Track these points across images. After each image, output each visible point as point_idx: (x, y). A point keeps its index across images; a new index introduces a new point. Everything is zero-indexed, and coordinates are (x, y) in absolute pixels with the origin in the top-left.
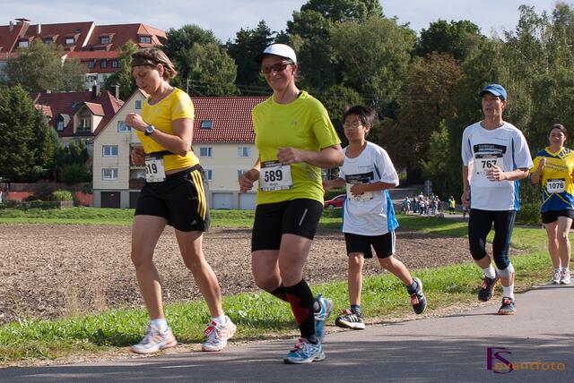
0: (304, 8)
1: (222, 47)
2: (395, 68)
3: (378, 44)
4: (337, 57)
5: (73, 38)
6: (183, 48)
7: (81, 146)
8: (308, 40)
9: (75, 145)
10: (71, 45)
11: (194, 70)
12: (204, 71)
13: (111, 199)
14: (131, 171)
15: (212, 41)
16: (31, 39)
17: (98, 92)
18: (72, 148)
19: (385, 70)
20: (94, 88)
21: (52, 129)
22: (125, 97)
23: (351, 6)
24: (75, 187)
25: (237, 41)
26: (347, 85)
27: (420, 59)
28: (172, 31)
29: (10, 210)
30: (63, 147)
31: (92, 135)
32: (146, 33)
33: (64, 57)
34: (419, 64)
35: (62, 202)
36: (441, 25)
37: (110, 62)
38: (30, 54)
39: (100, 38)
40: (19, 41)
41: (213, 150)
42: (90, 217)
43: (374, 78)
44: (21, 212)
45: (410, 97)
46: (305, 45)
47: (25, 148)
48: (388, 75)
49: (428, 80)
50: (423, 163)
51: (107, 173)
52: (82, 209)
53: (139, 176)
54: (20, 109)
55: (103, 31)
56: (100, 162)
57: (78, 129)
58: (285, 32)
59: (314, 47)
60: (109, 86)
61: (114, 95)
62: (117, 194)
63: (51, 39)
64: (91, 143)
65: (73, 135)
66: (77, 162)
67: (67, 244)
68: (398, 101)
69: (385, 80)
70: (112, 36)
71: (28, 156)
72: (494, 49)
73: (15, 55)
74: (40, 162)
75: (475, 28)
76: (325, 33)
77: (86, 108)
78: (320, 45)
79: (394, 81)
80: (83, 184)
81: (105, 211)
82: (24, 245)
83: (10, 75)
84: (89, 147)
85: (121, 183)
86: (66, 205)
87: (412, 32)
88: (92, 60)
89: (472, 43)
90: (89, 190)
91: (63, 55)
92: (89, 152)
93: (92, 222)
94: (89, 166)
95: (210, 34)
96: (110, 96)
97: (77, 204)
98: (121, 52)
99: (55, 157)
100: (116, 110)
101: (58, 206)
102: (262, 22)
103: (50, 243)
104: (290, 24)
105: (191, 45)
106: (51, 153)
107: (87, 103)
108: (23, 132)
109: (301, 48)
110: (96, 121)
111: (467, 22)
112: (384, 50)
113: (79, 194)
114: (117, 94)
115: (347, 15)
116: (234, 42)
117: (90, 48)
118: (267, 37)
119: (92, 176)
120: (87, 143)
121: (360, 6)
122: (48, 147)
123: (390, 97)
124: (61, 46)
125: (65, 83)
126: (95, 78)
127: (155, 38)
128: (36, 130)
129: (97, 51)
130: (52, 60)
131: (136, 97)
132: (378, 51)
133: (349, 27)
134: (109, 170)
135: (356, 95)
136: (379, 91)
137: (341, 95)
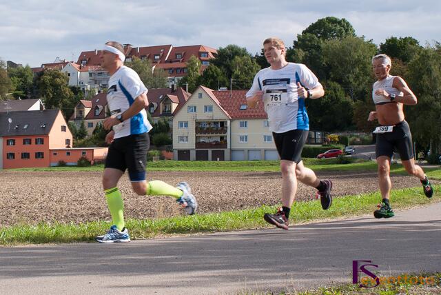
0: (304, 32)
1: (252, 58)
2: (364, 69)
3: (352, 53)
4: (326, 63)
5: (159, 55)
6: (228, 60)
7: (165, 122)
8: (307, 52)
9: (162, 121)
10: (157, 59)
11: (235, 73)
12: (242, 73)
13: (184, 155)
14: (196, 137)
15: (246, 54)
16: (133, 56)
17: (175, 88)
18: (159, 123)
19: (357, 70)
20: (173, 86)
22: (192, 91)
23: (335, 30)
24: (161, 148)
25: (262, 54)
26: (333, 80)
28: (221, 49)
31: (172, 115)
32: (204, 51)
33: (154, 67)
35: (154, 157)
36: (393, 40)
37: (182, 70)
39: (176, 55)
41: (248, 124)
42: (171, 166)
43: (350, 75)
46: (306, 56)
48: (359, 73)
51: (181, 138)
52: (166, 161)
53: (202, 140)
55: (177, 50)
56: (177, 132)
57: (163, 111)
58: (292, 48)
59: (312, 56)
60: (182, 84)
61: (185, 89)
62: (188, 152)
63: (145, 56)
64: (172, 120)
65: (160, 116)
66: (162, 132)
69: (357, 77)
70: (183, 53)
72: (429, 54)
75: (416, 42)
76: (319, 47)
77: (168, 99)
78: (315, 55)
79: (363, 76)
80: (166, 146)
81: (181, 162)
84: (170, 123)
85: (190, 145)
86: (157, 160)
87: (374, 45)
88: (171, 69)
89: (414, 51)
90: (170, 149)
91: (153, 65)
92: (170, 126)
93: (173, 169)
94: (169, 135)
95: (245, 50)
96: (183, 91)
97: (162, 158)
98: (187, 63)
100: (186, 98)
101: (151, 160)
104: (295, 42)
105: (231, 58)
107: (169, 96)
110: (174, 106)
111: (410, 38)
112: (357, 57)
113: (164, 152)
114: (187, 89)
115: (332, 36)
116: (260, 55)
117: (170, 61)
119: (172, 141)
120: (169, 120)
121: (340, 30)
123: (361, 87)
124: (151, 60)
125: (154, 83)
126: (173, 80)
127: (210, 54)
129: (174, 63)
130: (146, 69)
131: (199, 91)
132: (353, 58)
133: (333, 43)
134: (183, 137)
135: (338, 86)
136: (354, 83)
137: (329, 87)
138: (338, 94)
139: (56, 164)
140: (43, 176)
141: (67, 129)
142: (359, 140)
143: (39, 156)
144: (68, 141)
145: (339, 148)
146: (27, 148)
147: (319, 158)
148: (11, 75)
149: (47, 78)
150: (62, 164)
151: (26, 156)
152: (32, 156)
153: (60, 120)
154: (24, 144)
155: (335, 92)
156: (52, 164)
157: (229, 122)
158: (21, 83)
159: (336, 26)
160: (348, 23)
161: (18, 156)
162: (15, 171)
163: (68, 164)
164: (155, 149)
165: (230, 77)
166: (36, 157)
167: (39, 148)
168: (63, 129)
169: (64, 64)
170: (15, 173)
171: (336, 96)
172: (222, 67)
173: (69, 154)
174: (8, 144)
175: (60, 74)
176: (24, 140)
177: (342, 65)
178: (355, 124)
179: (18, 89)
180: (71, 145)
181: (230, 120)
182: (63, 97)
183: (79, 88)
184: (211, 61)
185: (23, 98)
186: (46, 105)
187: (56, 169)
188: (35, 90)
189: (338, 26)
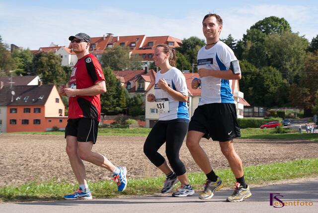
0: (252, 28)
2: (298, 58)
3: (289, 45)
5: (135, 43)
6: (190, 48)
7: (139, 97)
8: (254, 43)
9: (137, 97)
10: (135, 46)
16: (114, 44)
17: (148, 70)
18: (135, 98)
19: (293, 59)
20: (146, 68)
21: (125, 89)
23: (276, 27)
24: (136, 117)
26: (274, 66)
27: (311, 53)
28: (185, 40)
29: (104, 129)
30: (131, 98)
31: (145, 92)
32: (171, 41)
33: (131, 53)
34: (310, 56)
35: (130, 125)
38: (114, 51)
39: (149, 43)
40: (108, 44)
42: (144, 133)
43: (287, 63)
44: (110, 130)
45: (306, 73)
47: (112, 98)
48: (294, 61)
49: (315, 64)
50: (313, 106)
51: (153, 111)
54: (109, 79)
55: (150, 40)
56: (149, 105)
57: (138, 88)
58: (242, 40)
59: (257, 47)
60: (153, 67)
61: (156, 71)
63: (124, 44)
65: (135, 92)
67: (134, 146)
68: (300, 75)
69: (292, 65)
70: (155, 42)
71: (113, 102)
73: (106, 52)
74: (119, 105)
76: (262, 41)
77: (142, 78)
78: (260, 46)
79: (297, 64)
80: (140, 116)
82: (112, 146)
83: (103, 62)
84: (143, 98)
86: (133, 127)
87: (306, 39)
88: (144, 54)
90: (143, 119)
91: (130, 51)
92: (143, 101)
94: (143, 107)
96: (154, 72)
99: (127, 103)
101: (128, 127)
102: (230, 35)
103: (125, 146)
104: (244, 35)
105: (193, 47)
106: (125, 101)
107: (144, 76)
108: (111, 90)
109: (251, 48)
110: (147, 85)
112: (292, 49)
115: (274, 31)
117: (144, 48)
118: (233, 43)
119: (145, 110)
120: (143, 95)
121: (280, 27)
122: (123, 97)
123: (296, 73)
124: (129, 47)
125: (131, 65)
126: (146, 63)
127: (176, 43)
128: (117, 90)
129: (147, 50)
130: (125, 54)
132: (289, 49)
133: (275, 37)
134: (154, 109)
135: (278, 72)
136: (289, 69)
137: (271, 72)
138: (277, 78)
139: (50, 129)
140: (40, 138)
141: (60, 101)
142: (293, 115)
143: (37, 123)
144: (60, 111)
145: (278, 121)
146: (27, 116)
147: (262, 128)
148: (14, 56)
149: (44, 59)
150: (55, 129)
151: (26, 122)
152: (31, 122)
153: (54, 93)
154: (24, 112)
155: (275, 76)
156: (48, 129)
157: (191, 98)
158: (23, 62)
159: (277, 23)
160: (286, 22)
161: (19, 122)
162: (16, 134)
163: (60, 129)
164: (131, 118)
165: (191, 62)
166: (34, 123)
167: (37, 116)
168: (57, 100)
169: (58, 48)
170: (17, 136)
171: (276, 79)
172: (185, 54)
173: (61, 121)
174: (11, 112)
175: (54, 57)
176: (24, 109)
177: (281, 55)
178: (290, 101)
179: (20, 67)
180: (63, 114)
181: (192, 96)
182: (57, 75)
183: (70, 68)
184: (177, 49)
185: (24, 75)
186: (43, 81)
187: (51, 133)
188: (34, 69)
189: (279, 24)
